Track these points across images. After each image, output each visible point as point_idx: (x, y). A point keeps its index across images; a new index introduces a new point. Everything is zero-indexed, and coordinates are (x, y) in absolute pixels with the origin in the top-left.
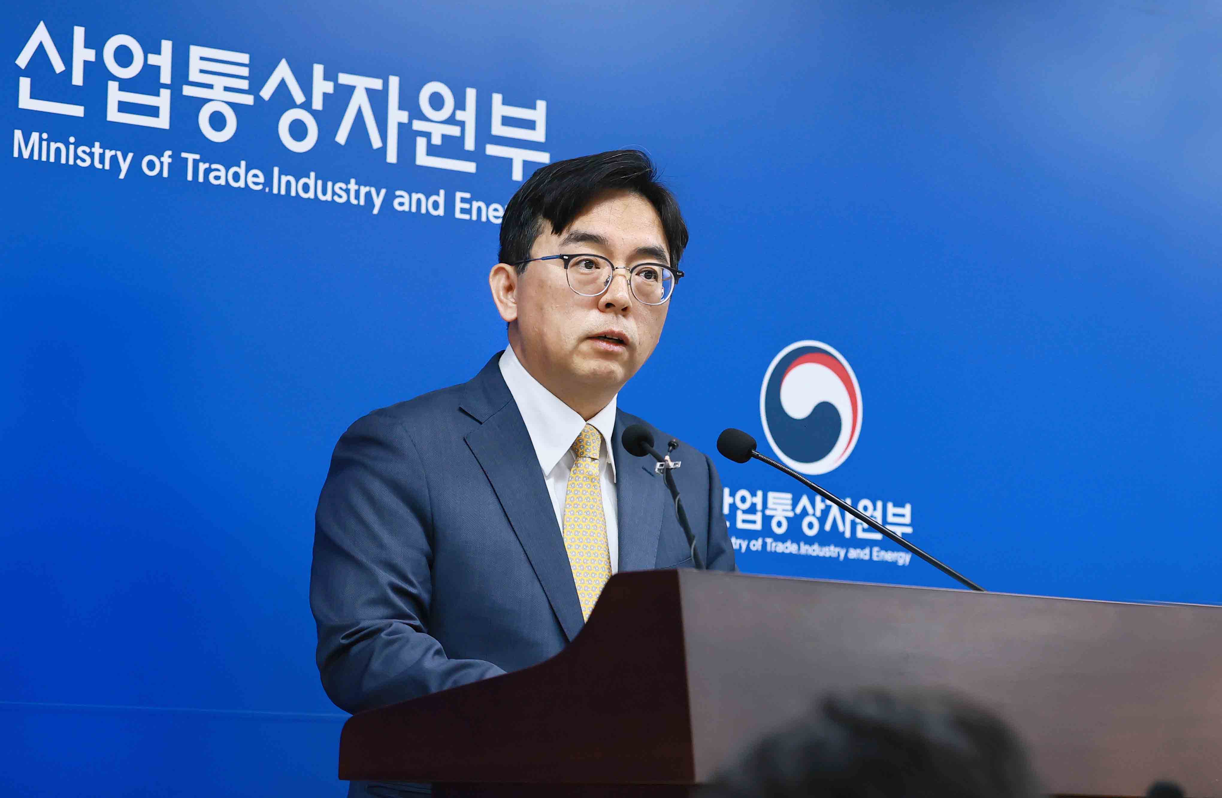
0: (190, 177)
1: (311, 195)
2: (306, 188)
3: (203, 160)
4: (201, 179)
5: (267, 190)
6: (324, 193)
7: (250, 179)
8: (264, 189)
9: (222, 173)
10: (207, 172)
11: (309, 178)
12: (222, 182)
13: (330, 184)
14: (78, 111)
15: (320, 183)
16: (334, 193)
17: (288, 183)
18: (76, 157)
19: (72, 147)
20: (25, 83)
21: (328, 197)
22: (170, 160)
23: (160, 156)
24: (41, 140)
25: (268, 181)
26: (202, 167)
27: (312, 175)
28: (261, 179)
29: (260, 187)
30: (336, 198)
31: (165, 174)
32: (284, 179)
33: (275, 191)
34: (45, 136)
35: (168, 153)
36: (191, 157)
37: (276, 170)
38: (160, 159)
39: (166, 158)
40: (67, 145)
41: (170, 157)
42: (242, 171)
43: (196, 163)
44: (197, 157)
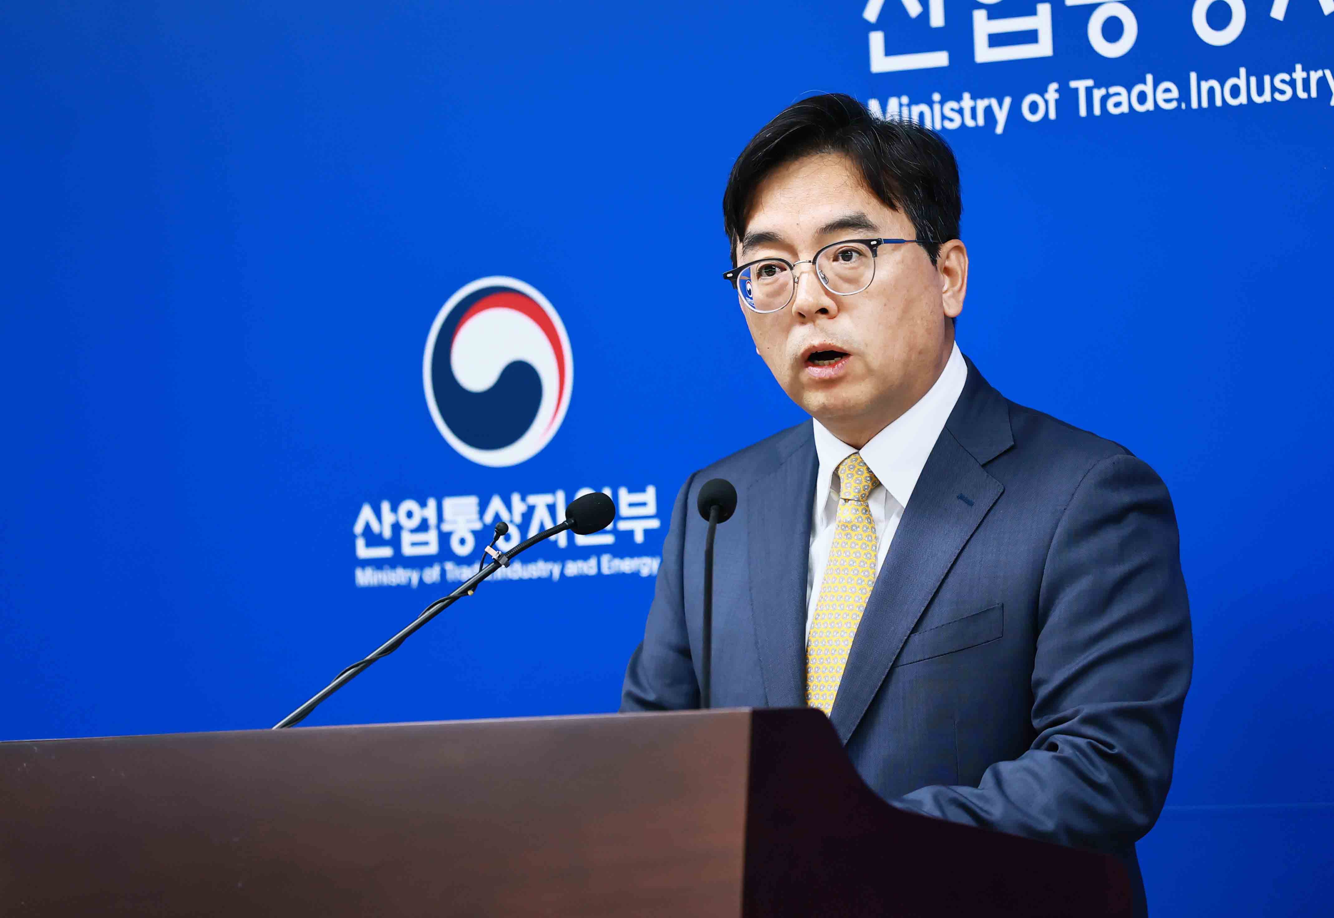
0: (1083, 112)
1: (1242, 99)
2: (1235, 91)
3: (1098, 86)
4: (1097, 111)
5: (1183, 106)
6: (1260, 92)
7: (1160, 96)
8: (1179, 105)
9: (1124, 98)
10: (1104, 100)
11: (1238, 77)
12: (1125, 109)
13: (1267, 79)
14: (940, 59)
15: (1253, 80)
16: (1274, 89)
17: (1211, 91)
18: (944, 117)
19: (937, 107)
20: (877, 40)
21: (1267, 97)
22: (1056, 96)
23: (1042, 92)
24: (901, 105)
25: (1185, 95)
26: (1098, 94)
27: (1243, 71)
28: (1175, 93)
29: (1174, 105)
30: (1278, 96)
31: (1052, 115)
32: (1205, 86)
33: (1194, 105)
34: (905, 100)
35: (1053, 86)
36: (1081, 85)
37: (1193, 76)
38: (1042, 96)
39: (1052, 93)
40: (930, 104)
41: (1056, 91)
42: (1148, 88)
43: (1089, 91)
44: (1090, 83)
